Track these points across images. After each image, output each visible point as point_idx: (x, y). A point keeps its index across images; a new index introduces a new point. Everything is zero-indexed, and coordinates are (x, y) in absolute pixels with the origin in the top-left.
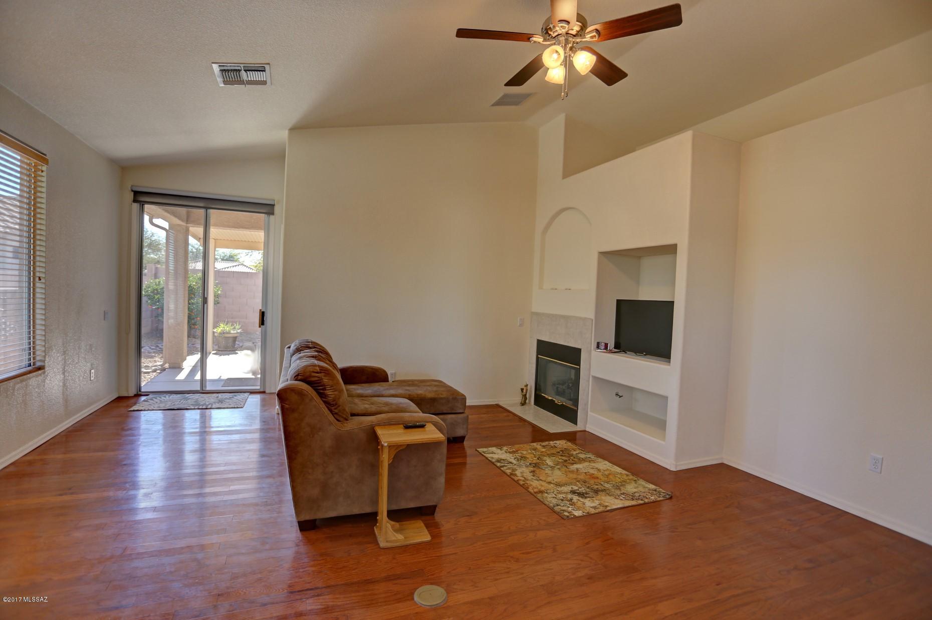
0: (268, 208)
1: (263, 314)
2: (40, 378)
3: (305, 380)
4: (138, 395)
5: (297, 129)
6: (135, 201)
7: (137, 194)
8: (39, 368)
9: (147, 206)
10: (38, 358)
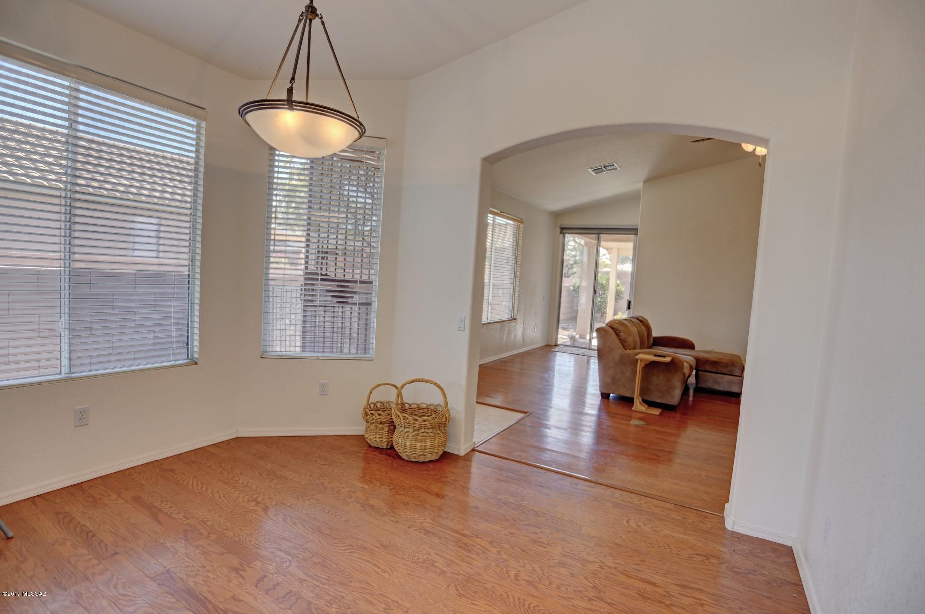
0: (633, 231)
1: (629, 302)
2: (515, 324)
3: (610, 327)
4: (556, 345)
5: (647, 181)
6: (561, 233)
7: (562, 228)
8: (515, 319)
9: (567, 235)
10: (515, 314)
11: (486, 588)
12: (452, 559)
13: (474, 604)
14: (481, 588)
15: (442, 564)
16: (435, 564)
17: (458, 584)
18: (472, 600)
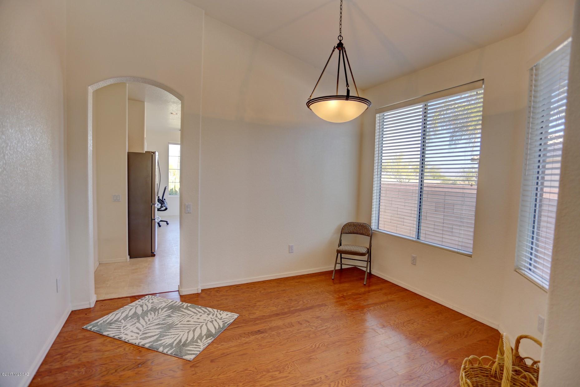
11: (240, 382)
12: (277, 381)
13: (235, 372)
14: (242, 380)
15: (275, 374)
16: (278, 372)
17: (254, 373)
18: (238, 372)
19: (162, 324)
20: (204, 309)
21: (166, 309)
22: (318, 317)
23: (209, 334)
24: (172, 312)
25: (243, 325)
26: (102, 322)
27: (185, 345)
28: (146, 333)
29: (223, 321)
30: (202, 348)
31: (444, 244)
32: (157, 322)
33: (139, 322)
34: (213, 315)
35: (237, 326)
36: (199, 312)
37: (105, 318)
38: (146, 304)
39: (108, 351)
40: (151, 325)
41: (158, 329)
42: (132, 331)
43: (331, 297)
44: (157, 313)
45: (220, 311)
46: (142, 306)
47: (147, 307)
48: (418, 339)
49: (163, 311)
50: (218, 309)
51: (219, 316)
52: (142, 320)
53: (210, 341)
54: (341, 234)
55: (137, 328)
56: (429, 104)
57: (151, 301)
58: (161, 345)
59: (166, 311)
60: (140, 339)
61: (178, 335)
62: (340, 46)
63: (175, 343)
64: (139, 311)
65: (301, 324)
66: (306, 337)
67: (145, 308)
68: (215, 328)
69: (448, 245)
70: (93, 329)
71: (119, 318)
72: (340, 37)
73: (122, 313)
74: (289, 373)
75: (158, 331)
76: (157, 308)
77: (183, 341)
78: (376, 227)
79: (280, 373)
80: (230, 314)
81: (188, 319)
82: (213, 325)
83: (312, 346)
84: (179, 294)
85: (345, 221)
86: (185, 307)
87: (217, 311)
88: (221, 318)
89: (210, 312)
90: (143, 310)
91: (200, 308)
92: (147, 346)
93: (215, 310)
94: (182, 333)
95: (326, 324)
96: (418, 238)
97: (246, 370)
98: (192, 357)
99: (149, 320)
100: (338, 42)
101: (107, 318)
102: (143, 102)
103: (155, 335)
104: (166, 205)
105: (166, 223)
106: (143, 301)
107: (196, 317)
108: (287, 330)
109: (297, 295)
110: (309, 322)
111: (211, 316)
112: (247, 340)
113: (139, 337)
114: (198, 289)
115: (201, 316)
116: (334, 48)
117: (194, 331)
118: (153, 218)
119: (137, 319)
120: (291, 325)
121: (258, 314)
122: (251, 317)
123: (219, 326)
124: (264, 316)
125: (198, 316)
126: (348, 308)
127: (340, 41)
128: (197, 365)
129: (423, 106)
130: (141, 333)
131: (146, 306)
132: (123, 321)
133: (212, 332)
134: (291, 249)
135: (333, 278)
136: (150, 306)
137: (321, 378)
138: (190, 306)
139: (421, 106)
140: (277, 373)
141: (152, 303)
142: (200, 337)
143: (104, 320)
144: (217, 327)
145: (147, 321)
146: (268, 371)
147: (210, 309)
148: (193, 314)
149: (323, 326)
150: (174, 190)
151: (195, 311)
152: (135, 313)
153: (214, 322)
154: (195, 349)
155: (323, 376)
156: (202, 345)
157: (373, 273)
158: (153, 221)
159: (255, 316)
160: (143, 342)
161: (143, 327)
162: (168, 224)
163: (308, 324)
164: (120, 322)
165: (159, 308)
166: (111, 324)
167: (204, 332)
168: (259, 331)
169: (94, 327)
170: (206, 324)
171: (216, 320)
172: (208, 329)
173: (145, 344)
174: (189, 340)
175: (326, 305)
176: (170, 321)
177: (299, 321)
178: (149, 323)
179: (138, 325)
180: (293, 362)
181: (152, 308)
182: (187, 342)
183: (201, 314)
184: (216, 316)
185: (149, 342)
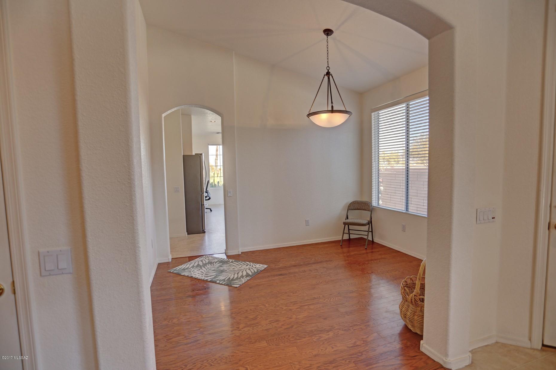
13: (264, 293)
19: (217, 270)
20: (243, 263)
21: (218, 263)
22: (324, 267)
23: (248, 275)
24: (223, 264)
25: (271, 271)
26: (179, 269)
27: (233, 280)
28: (207, 274)
29: (257, 269)
30: (244, 282)
31: (418, 212)
32: (213, 269)
33: (201, 268)
34: (250, 266)
35: (266, 272)
36: (241, 264)
37: (180, 267)
38: (204, 260)
39: (186, 282)
40: (210, 271)
41: (214, 272)
42: (198, 273)
43: (337, 256)
44: (212, 265)
45: (255, 264)
46: (202, 261)
47: (206, 261)
48: (396, 279)
49: (216, 264)
50: (253, 262)
51: (255, 267)
52: (203, 268)
53: (249, 279)
54: (348, 210)
55: (201, 272)
56: (410, 104)
57: (207, 258)
58: (218, 280)
59: (218, 264)
60: (204, 277)
61: (227, 276)
62: (328, 74)
63: (226, 279)
64: (201, 263)
65: (311, 271)
66: (314, 277)
67: (204, 262)
68: (252, 272)
69: (422, 213)
70: (174, 272)
71: (189, 267)
72: (328, 68)
73: (190, 265)
74: (299, 294)
75: (215, 274)
76: (212, 262)
77: (231, 278)
78: (377, 204)
79: (294, 294)
80: (261, 265)
81: (233, 268)
82: (250, 271)
83: (317, 282)
84: (226, 254)
85: (351, 200)
86: (230, 261)
87: (253, 264)
88: (256, 267)
89: (248, 264)
90: (203, 263)
91: (241, 262)
92: (209, 280)
93: (252, 263)
94: (230, 275)
95: (329, 271)
96: (407, 211)
97: (272, 292)
98: (238, 286)
99: (208, 268)
100: (327, 71)
101: (181, 267)
102: (190, 115)
103: (213, 275)
104: (209, 195)
105: (210, 210)
106: (202, 258)
107: (238, 267)
108: (301, 274)
109: (311, 255)
110: (317, 270)
111: (249, 266)
112: (273, 278)
113: (203, 276)
114: (239, 252)
115: (242, 266)
116: (324, 75)
117: (238, 274)
118: (203, 204)
119: (200, 267)
120: (305, 271)
121: (281, 265)
122: (276, 267)
123: (254, 271)
124: (286, 266)
125: (240, 266)
126: (348, 262)
127: (328, 70)
128: (241, 289)
129: (406, 106)
130: (204, 274)
131: (204, 261)
132: (191, 268)
133: (250, 274)
134: (307, 222)
135: (341, 244)
136: (207, 261)
137: (320, 297)
138: (234, 261)
139: (405, 105)
140: (291, 294)
141: (208, 259)
142: (242, 276)
143: (180, 268)
144: (253, 272)
145: (207, 269)
146: (286, 293)
147: (248, 263)
148: (236, 265)
149: (327, 272)
150: (213, 184)
151: (238, 264)
152: (198, 265)
153: (251, 269)
154: (239, 282)
155: (321, 296)
156: (244, 280)
157: (375, 241)
158: (203, 206)
159: (279, 267)
160: (206, 278)
161: (205, 271)
162: (211, 211)
163: (316, 271)
164: (190, 268)
165: (214, 262)
166: (185, 269)
167: (245, 273)
168: (281, 274)
169: (174, 271)
170: (246, 270)
171: (252, 268)
172: (247, 273)
173: (208, 279)
174: (235, 278)
175: (332, 261)
176: (222, 268)
177: (310, 269)
178: (208, 269)
179: (201, 270)
180: (303, 289)
181: (209, 262)
182: (234, 279)
183: (241, 265)
184: (252, 266)
185: (210, 279)
